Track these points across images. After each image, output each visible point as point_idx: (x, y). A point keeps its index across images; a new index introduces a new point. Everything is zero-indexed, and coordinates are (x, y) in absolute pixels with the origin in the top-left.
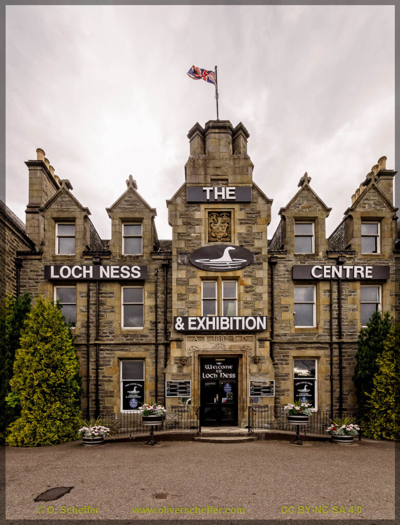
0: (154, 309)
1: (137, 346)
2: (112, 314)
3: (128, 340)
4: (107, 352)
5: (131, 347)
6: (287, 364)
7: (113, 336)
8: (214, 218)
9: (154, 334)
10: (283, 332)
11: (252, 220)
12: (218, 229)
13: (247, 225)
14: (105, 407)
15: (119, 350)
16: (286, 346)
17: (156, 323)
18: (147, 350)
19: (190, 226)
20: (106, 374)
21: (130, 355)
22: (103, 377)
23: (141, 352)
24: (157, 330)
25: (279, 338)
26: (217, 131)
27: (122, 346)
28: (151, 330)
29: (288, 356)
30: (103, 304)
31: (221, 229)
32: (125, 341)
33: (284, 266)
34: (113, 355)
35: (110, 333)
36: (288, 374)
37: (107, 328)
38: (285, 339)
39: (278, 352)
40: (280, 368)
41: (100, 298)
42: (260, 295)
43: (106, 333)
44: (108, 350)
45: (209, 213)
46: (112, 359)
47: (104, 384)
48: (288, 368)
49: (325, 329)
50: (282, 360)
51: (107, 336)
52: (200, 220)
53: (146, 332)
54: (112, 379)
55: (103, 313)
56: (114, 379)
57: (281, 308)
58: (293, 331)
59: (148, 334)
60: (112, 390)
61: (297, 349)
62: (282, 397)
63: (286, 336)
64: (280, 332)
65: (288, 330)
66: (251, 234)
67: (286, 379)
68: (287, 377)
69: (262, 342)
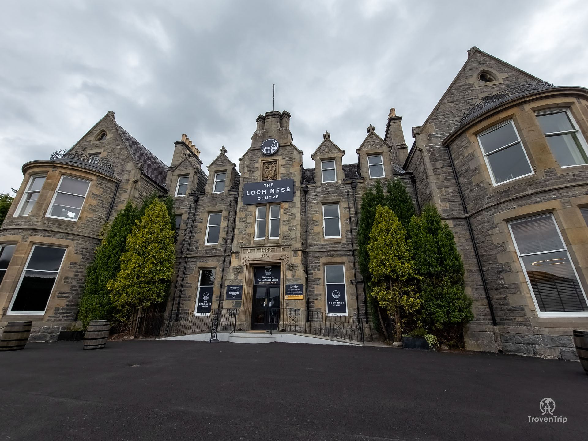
0: (226, 229)
1: (212, 258)
2: (199, 234)
3: (206, 253)
4: (192, 263)
5: (208, 258)
6: (319, 270)
7: (198, 251)
8: (267, 166)
9: (224, 248)
10: (315, 242)
11: (289, 165)
12: (269, 172)
13: (287, 168)
14: (183, 310)
15: (200, 262)
16: (318, 254)
17: (226, 240)
18: (218, 261)
19: (252, 172)
20: (188, 282)
21: (207, 265)
22: (187, 283)
23: (214, 263)
24: (226, 245)
25: (312, 247)
26: (271, 117)
27: (202, 258)
28: (223, 245)
29: (319, 263)
30: (195, 227)
31: (270, 172)
32: (205, 255)
33: (314, 192)
34: (196, 266)
35: (196, 248)
36: (320, 279)
37: (195, 245)
38: (316, 248)
39: (312, 259)
40: (314, 274)
41: (194, 224)
42: (295, 215)
43: (194, 248)
44: (193, 262)
45: (264, 163)
46: (194, 269)
47: (186, 289)
48: (319, 273)
49: (347, 238)
50: (315, 266)
51: (194, 251)
52: (258, 168)
53: (219, 247)
54: (192, 285)
55: (194, 234)
56: (193, 285)
57: (313, 223)
58: (322, 242)
60: (190, 295)
61: (326, 256)
62: (315, 301)
63: (317, 245)
64: (313, 243)
65: (318, 241)
66: (289, 174)
67: (318, 284)
68: (319, 282)
69: (295, 252)
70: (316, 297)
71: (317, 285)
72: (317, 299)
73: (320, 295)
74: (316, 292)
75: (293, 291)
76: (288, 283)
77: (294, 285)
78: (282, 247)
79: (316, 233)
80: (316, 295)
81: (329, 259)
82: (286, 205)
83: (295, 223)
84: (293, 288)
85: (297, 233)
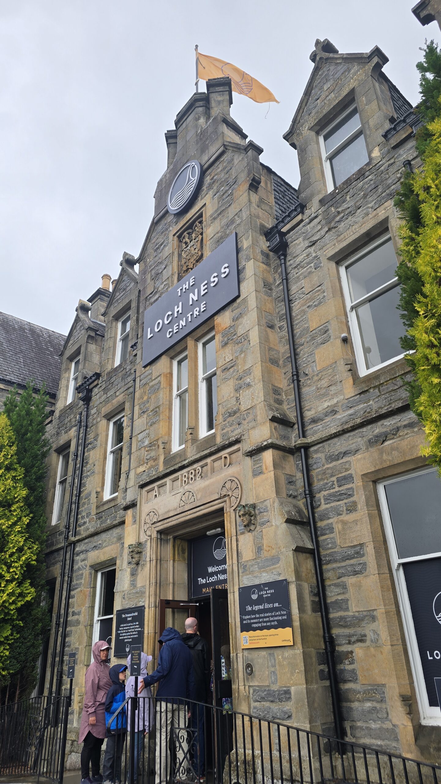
4: (82, 556)
7: (89, 521)
8: (188, 239)
10: (326, 404)
12: (190, 253)
16: (339, 445)
18: (119, 539)
20: (75, 609)
21: (102, 556)
22: (73, 614)
23: (112, 546)
25: (319, 426)
27: (96, 537)
29: (349, 478)
30: (86, 464)
31: (193, 251)
33: (305, 239)
34: (86, 562)
35: (87, 516)
36: (361, 545)
37: (85, 507)
40: (338, 527)
43: (84, 517)
44: (82, 552)
45: (179, 236)
46: (84, 571)
47: (72, 631)
48: (356, 522)
50: (339, 497)
51: (84, 523)
52: (169, 257)
53: (120, 499)
54: (80, 617)
55: (85, 480)
56: (83, 616)
57: (312, 339)
60: (78, 644)
61: (370, 443)
62: (358, 650)
63: (334, 412)
64: (320, 409)
65: (336, 394)
67: (358, 568)
68: (362, 560)
69: (256, 458)
70: (358, 631)
71: (356, 573)
72: (362, 639)
73: (374, 619)
74: (354, 607)
75: (260, 611)
76: (247, 582)
77: (259, 587)
78: (224, 453)
79: (324, 369)
80: (359, 620)
81: (383, 452)
82: (226, 320)
83: (249, 363)
84: (260, 600)
85: (255, 391)
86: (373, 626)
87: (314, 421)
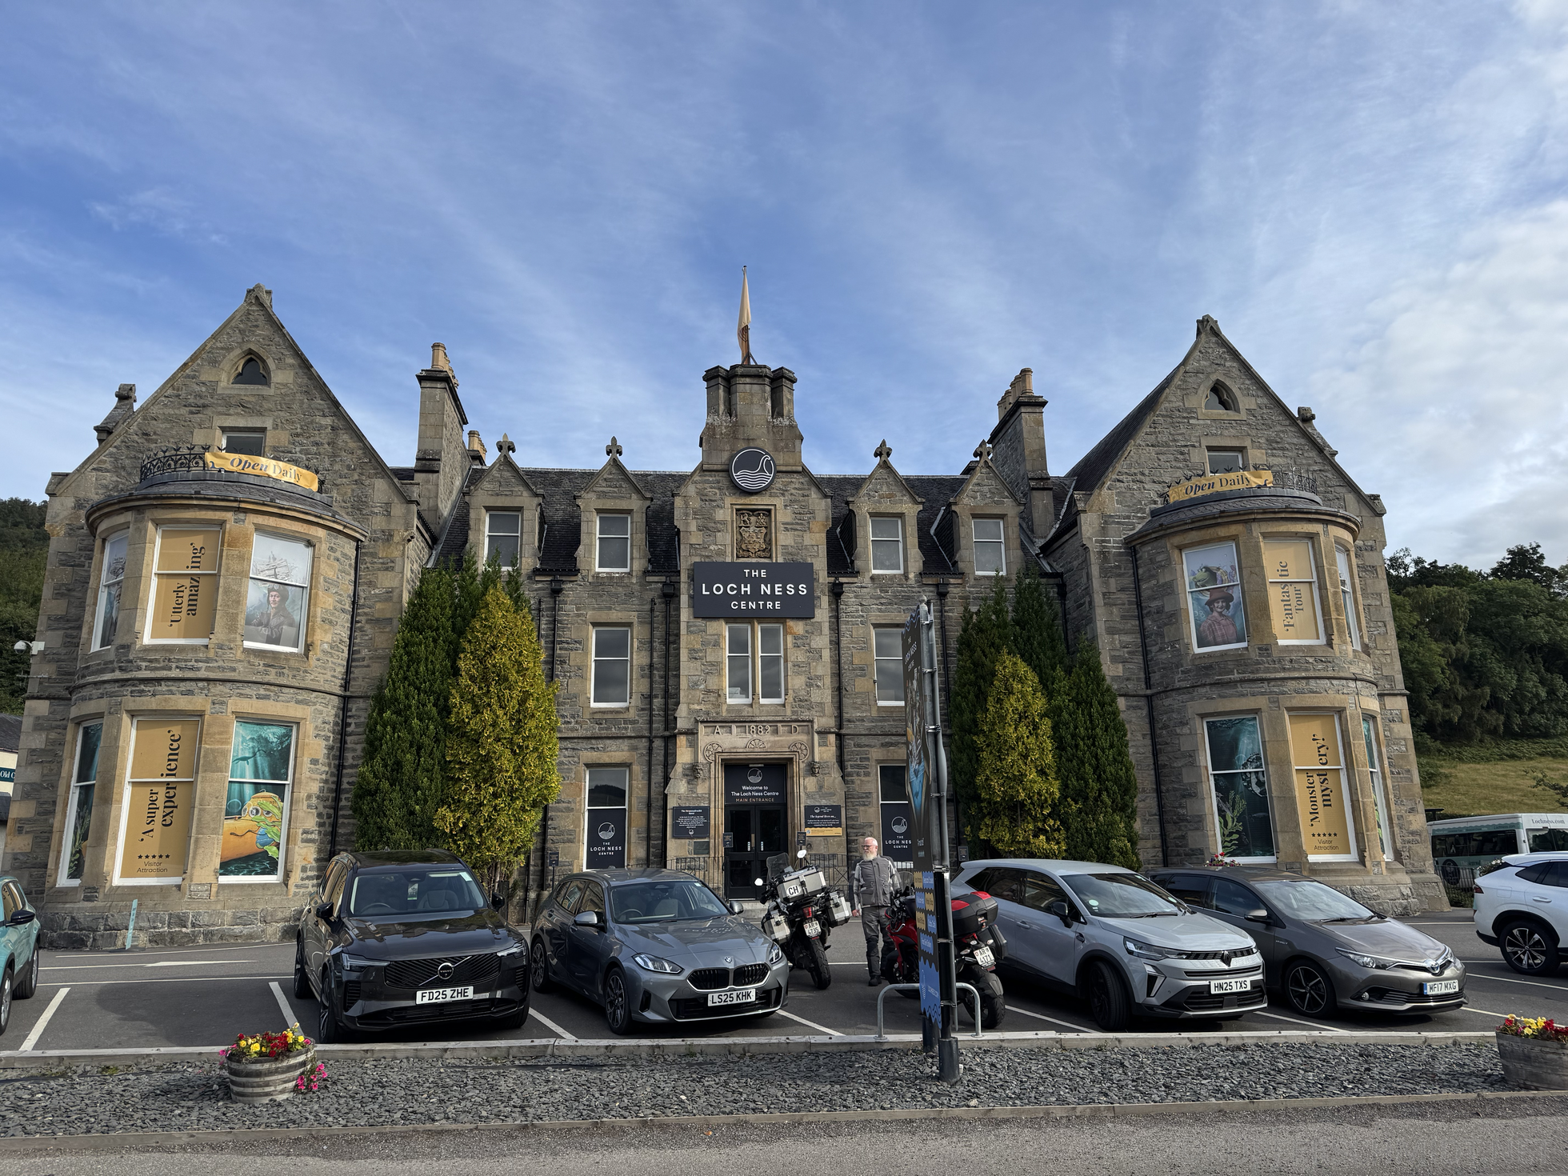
0: (647, 672)
1: (617, 742)
2: (575, 681)
3: (603, 729)
5: (608, 742)
6: (867, 774)
7: (577, 723)
8: (746, 519)
9: (647, 718)
10: (858, 714)
11: (802, 524)
12: (752, 537)
13: (796, 532)
14: (556, 864)
15: (587, 749)
16: (864, 740)
17: (650, 697)
18: (634, 749)
20: (562, 798)
21: (605, 758)
22: (558, 802)
23: (624, 753)
24: (651, 709)
25: (852, 725)
26: (748, 380)
27: (593, 741)
28: (643, 709)
29: (868, 759)
30: (561, 662)
31: (755, 537)
32: (597, 730)
33: (856, 597)
34: (576, 759)
35: (573, 717)
37: (567, 706)
38: (861, 728)
39: (852, 752)
40: (858, 782)
41: (556, 651)
42: (819, 652)
45: (738, 511)
47: (558, 817)
48: (868, 782)
50: (858, 766)
52: (724, 523)
53: (633, 713)
54: (570, 806)
57: (854, 670)
58: (874, 713)
59: (637, 718)
60: (569, 828)
61: (883, 745)
63: (863, 721)
64: (854, 715)
65: (866, 711)
66: (801, 547)
67: (866, 803)
69: (823, 736)
70: (862, 831)
71: (865, 805)
73: (871, 826)
74: (861, 820)
75: (820, 819)
76: (810, 803)
77: (821, 807)
78: (794, 725)
79: (861, 693)
80: (862, 827)
81: (888, 751)
82: (798, 627)
83: (820, 672)
84: (821, 813)
85: (824, 695)
86: (871, 829)
87: (849, 721)
